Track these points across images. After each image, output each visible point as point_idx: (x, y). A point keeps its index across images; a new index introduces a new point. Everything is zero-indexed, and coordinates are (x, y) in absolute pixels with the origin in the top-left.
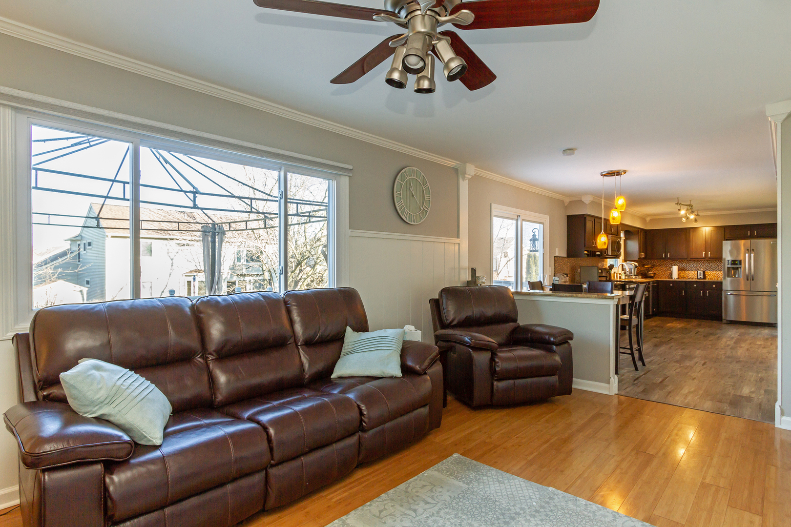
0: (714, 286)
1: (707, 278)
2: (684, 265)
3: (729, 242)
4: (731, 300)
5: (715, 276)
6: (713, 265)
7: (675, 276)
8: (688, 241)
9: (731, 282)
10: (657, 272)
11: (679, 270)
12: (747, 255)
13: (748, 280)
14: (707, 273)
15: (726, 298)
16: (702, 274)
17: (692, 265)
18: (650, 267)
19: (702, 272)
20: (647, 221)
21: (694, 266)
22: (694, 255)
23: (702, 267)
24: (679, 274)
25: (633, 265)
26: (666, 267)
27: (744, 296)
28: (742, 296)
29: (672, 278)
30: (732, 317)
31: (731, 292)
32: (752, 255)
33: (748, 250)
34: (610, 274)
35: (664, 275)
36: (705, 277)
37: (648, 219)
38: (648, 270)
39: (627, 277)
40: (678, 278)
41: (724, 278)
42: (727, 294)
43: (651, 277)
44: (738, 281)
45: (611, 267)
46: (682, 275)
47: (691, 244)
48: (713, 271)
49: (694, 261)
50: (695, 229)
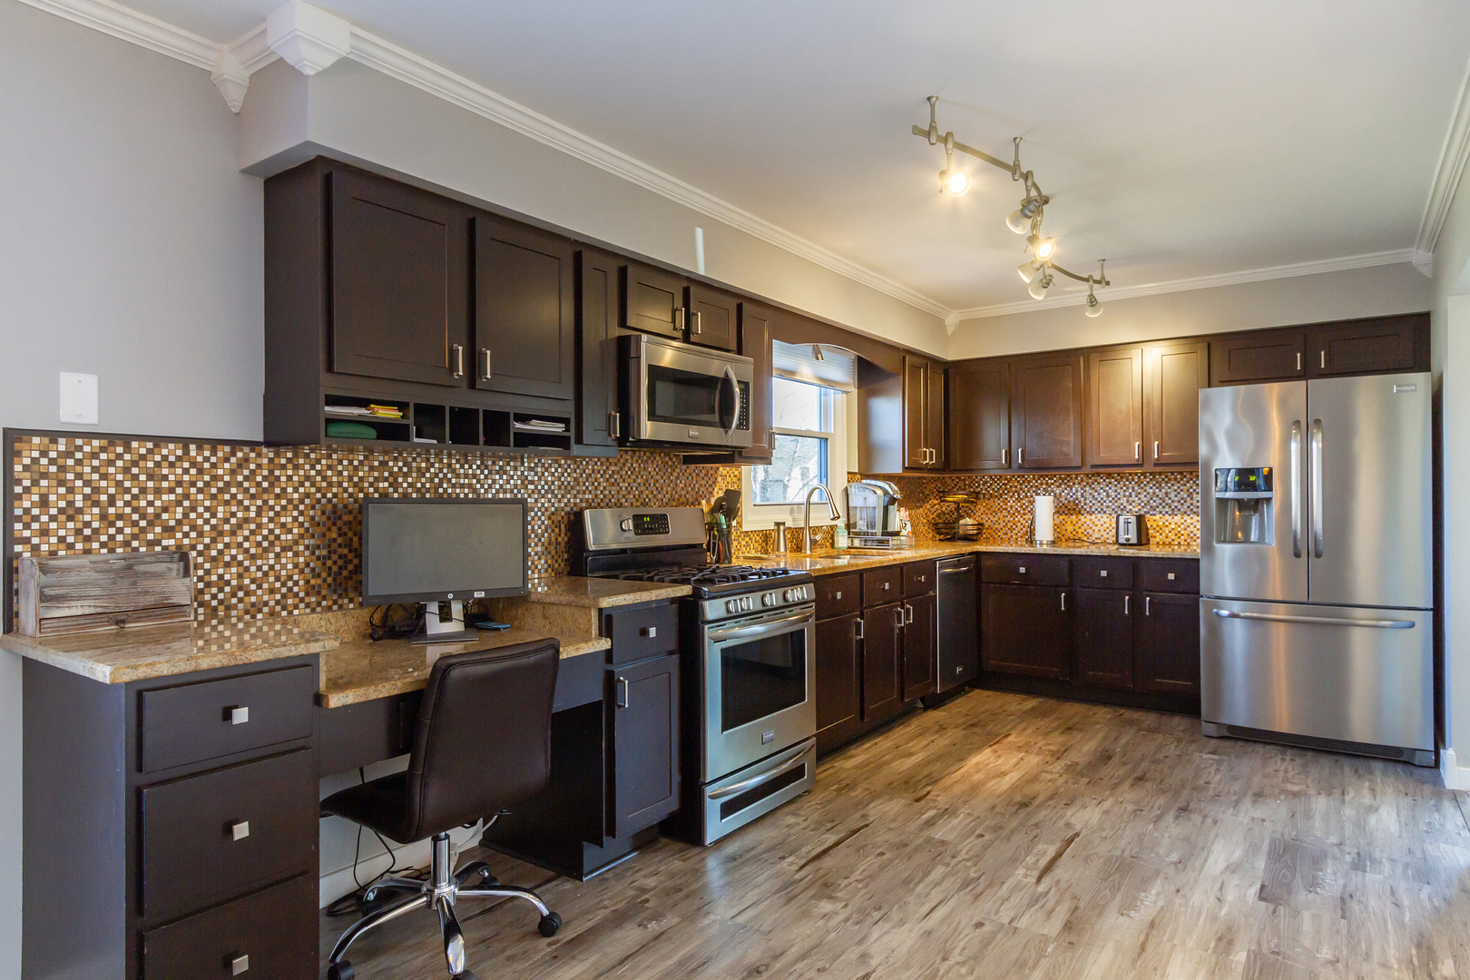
0: (1171, 576)
1: (1153, 541)
2: (1076, 491)
3: (1228, 391)
4: (1237, 637)
5: (1178, 535)
6: (1172, 491)
7: (1044, 532)
8: (1082, 399)
9: (1237, 561)
10: (987, 520)
11: (1063, 509)
12: (1295, 447)
13: (1297, 555)
14: (1154, 521)
15: (1215, 631)
16: (1133, 527)
17: (1104, 492)
18: (965, 501)
19: (1133, 519)
20: (950, 330)
21: (1108, 496)
22: (1104, 456)
23: (1133, 498)
24: (1056, 527)
25: (879, 492)
26: (1019, 499)
27: (1282, 624)
28: (1274, 624)
29: (1031, 541)
30: (1239, 715)
31: (1236, 607)
32: (1316, 447)
33: (1297, 423)
34: (725, 536)
35: (1011, 529)
36: (1143, 538)
37: (952, 320)
38: (959, 511)
39: (857, 543)
40: (1053, 543)
41: (1208, 548)
42: (1217, 614)
43: (968, 538)
44: (1262, 559)
45: (729, 505)
46: (1070, 528)
47: (1094, 408)
48: (1173, 514)
49: (1109, 475)
50: (1104, 353)
